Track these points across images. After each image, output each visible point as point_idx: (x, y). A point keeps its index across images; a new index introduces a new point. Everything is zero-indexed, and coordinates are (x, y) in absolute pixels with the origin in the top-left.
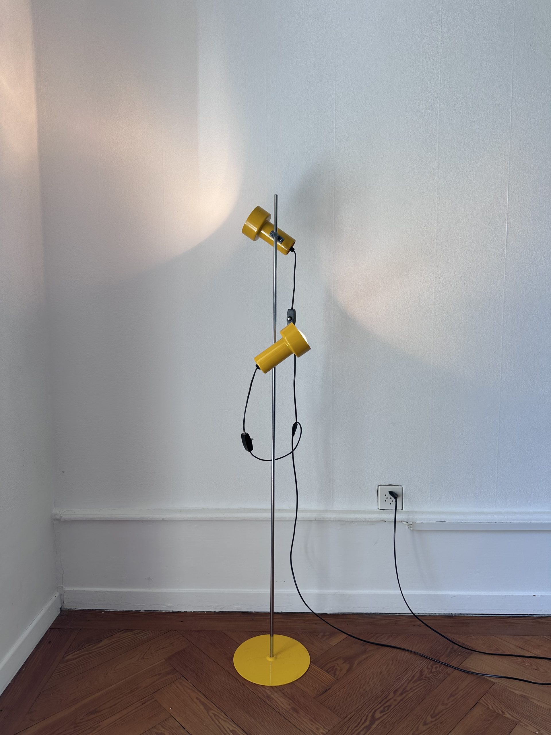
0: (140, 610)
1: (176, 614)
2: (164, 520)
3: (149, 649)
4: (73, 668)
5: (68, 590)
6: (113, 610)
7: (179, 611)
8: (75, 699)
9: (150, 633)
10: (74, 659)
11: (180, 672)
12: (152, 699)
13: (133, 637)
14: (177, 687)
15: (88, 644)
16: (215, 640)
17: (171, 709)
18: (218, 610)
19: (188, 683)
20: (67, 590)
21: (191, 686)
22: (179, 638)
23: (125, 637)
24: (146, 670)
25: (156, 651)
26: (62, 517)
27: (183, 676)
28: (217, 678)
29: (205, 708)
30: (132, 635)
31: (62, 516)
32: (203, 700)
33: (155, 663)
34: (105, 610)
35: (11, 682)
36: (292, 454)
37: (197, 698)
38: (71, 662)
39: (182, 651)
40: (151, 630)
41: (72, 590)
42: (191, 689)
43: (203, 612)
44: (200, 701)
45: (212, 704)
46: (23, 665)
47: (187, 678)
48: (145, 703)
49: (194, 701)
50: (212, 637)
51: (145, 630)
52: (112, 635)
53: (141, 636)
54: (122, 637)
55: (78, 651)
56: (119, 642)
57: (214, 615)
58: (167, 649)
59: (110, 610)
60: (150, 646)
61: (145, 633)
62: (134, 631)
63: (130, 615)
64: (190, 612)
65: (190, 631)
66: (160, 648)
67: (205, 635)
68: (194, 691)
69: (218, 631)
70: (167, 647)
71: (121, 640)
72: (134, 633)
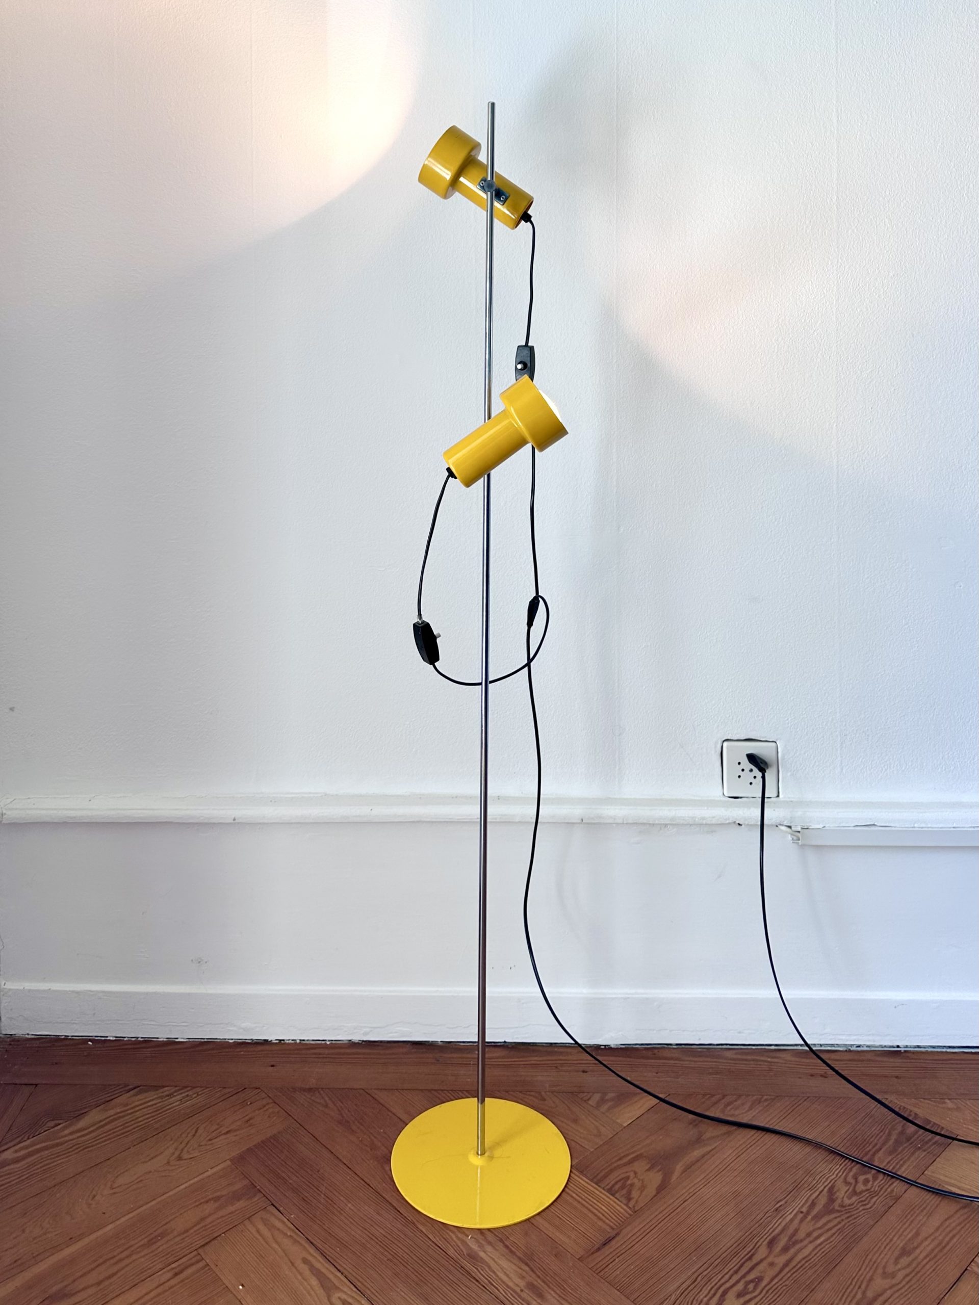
0: (177, 1038)
1: (260, 1048)
2: (236, 821)
3: (194, 1135)
5: (12, 987)
6: (114, 1039)
7: (266, 1041)
8: (15, 1261)
9: (198, 1095)
10: (17, 1161)
11: (265, 1193)
12: (198, 1262)
13: (159, 1105)
14: (258, 1231)
15: (53, 1123)
16: (349, 1111)
17: (241, 1287)
18: (356, 1038)
19: (284, 1223)
20: (10, 990)
21: (289, 1228)
22: (264, 1106)
23: (141, 1105)
24: (186, 1188)
25: (210, 1140)
26: (5, 814)
27: (272, 1204)
28: (352, 1208)
29: (322, 1286)
30: (157, 1098)
31: (4, 812)
32: (318, 1265)
33: (208, 1171)
34: (96, 1037)
36: (527, 668)
37: (305, 1261)
38: (12, 1166)
39: (272, 1141)
40: (201, 1087)
41: (22, 988)
42: (291, 1236)
43: (324, 1043)
44: (313, 1269)
45: (339, 1274)
47: (281, 1209)
48: (181, 1272)
49: (296, 1268)
50: (341, 1105)
51: (186, 1087)
52: (109, 1099)
53: (177, 1103)
54: (132, 1105)
55: (28, 1139)
56: (126, 1118)
57: (348, 1051)
58: (236, 1136)
59: (108, 1038)
60: (198, 1128)
61: (186, 1094)
62: (161, 1090)
63: (153, 1049)
64: (293, 1042)
65: (291, 1090)
66: (220, 1132)
67: (327, 1099)
68: (296, 1241)
69: (356, 1089)
70: (236, 1130)
71: (129, 1112)
72: (160, 1095)
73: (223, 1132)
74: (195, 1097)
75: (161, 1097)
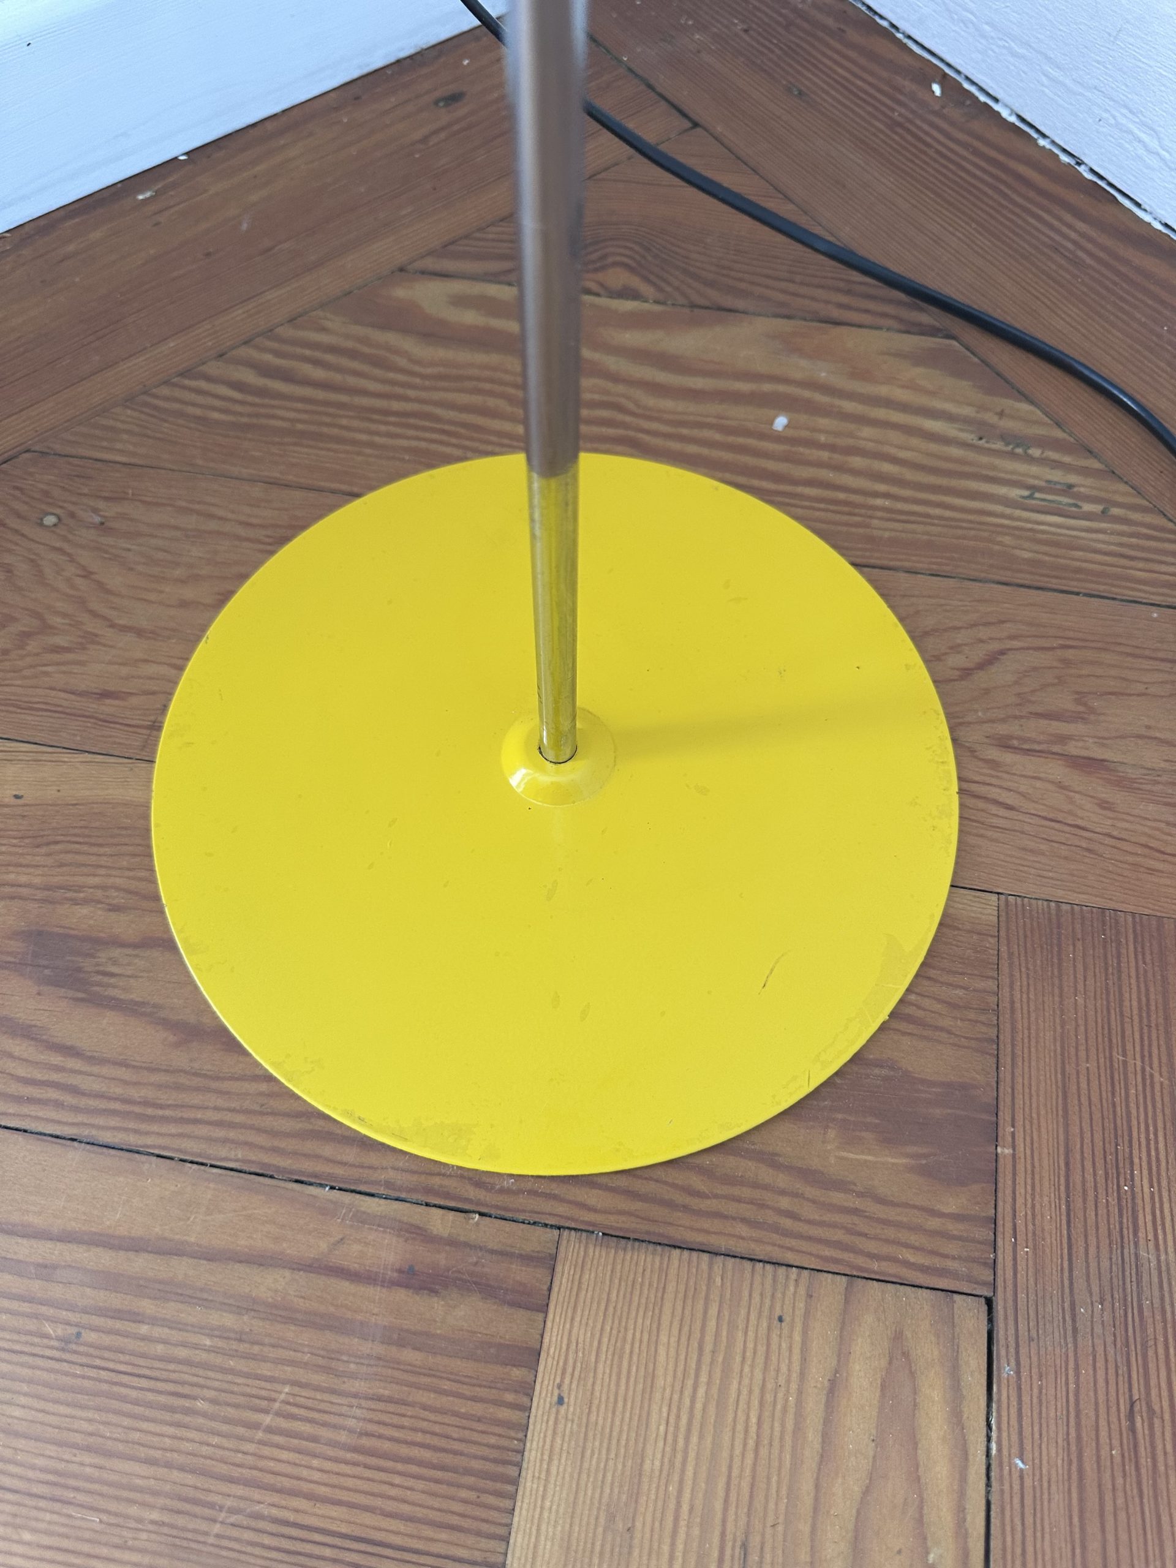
4: (365, 401)
6: (1013, 119)
8: (105, 695)
13: (955, 452)
15: (618, 278)
23: (904, 408)
30: (966, 421)
34: (967, 78)
52: (836, 313)
53: (1015, 493)
54: (883, 390)
58: (1105, 805)
59: (996, 107)
60: (1002, 652)
61: (1072, 479)
62: (1008, 403)
63: (1092, 233)
66: (1063, 739)
70: (1122, 783)
71: (849, 406)
72: (991, 418)
73: (1073, 749)
74: (1088, 517)
75: (984, 430)
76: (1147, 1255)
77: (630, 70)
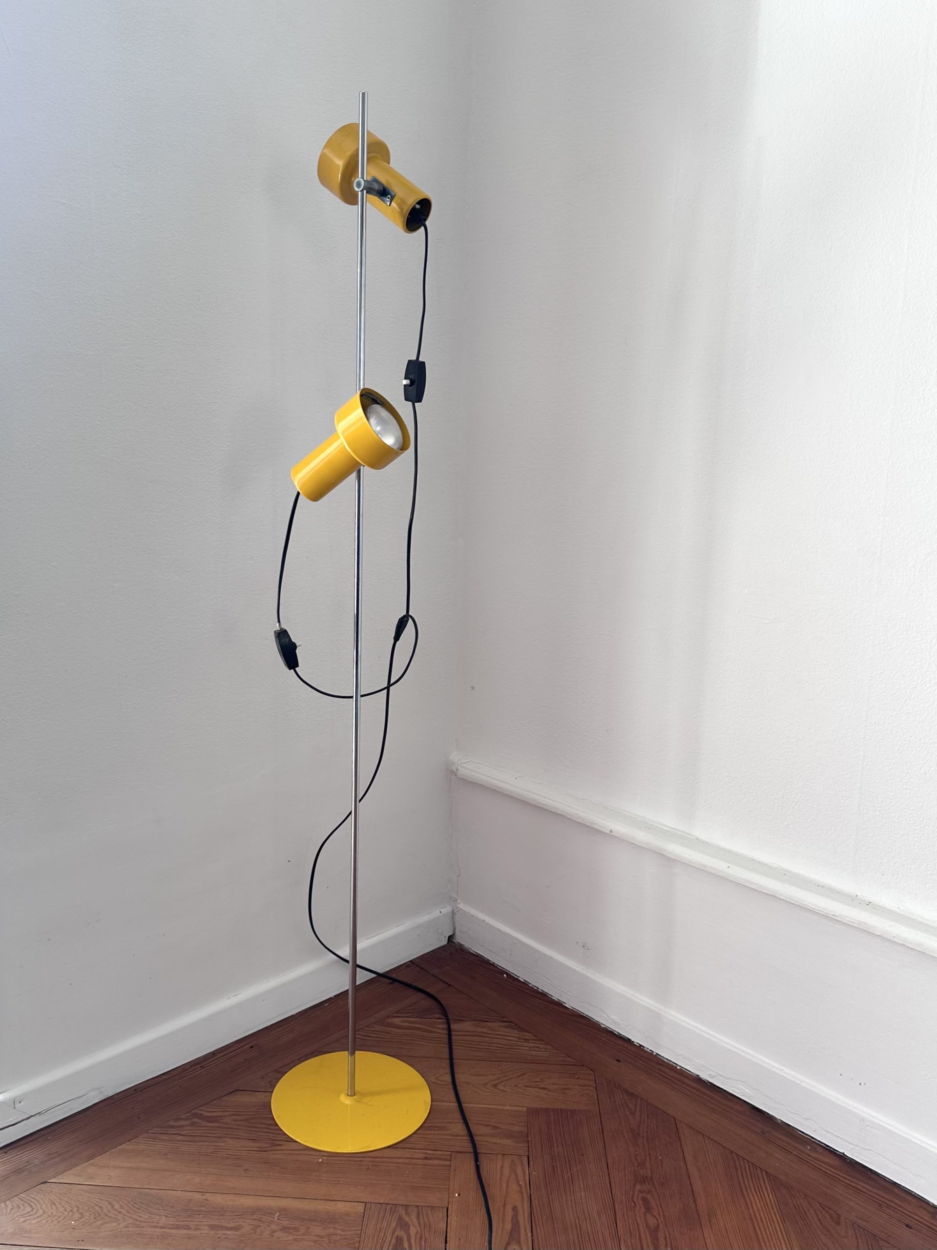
0: (565, 1003)
1: (620, 1042)
3: (518, 1076)
6: (523, 981)
7: (630, 1040)
9: (546, 1051)
11: (530, 1145)
12: (446, 1160)
13: (514, 1042)
14: (502, 1167)
16: (647, 1127)
17: (457, 1195)
18: (704, 1076)
19: (524, 1173)
21: (525, 1180)
22: (585, 1086)
23: (503, 1035)
24: (485, 1108)
25: (526, 1086)
27: (528, 1157)
28: (583, 1195)
29: (510, 1234)
30: (516, 1037)
32: (520, 1218)
33: (505, 1106)
34: (512, 973)
35: (297, 1014)
37: (515, 1209)
38: (393, 1029)
39: (569, 1112)
40: (553, 1047)
42: (520, 1186)
43: (675, 1065)
44: (515, 1217)
45: (529, 1235)
46: (331, 998)
47: (531, 1163)
48: (431, 1159)
49: (504, 1209)
50: (646, 1119)
51: (543, 1041)
52: (486, 1020)
53: (527, 1048)
54: (498, 1033)
55: (416, 1017)
56: (485, 1039)
57: (692, 1084)
58: (547, 1094)
59: (518, 978)
60: (525, 1073)
61: (539, 1045)
62: (524, 1033)
63: (541, 1001)
64: (650, 1051)
65: (617, 1086)
66: (537, 1085)
67: (638, 1108)
68: (521, 1192)
69: (669, 1115)
70: (549, 1091)
71: (490, 1036)
72: (521, 1036)
73: (540, 1086)
74: (543, 1051)
75: (520, 1038)
76: (556, 1150)
77: (433, 975)
